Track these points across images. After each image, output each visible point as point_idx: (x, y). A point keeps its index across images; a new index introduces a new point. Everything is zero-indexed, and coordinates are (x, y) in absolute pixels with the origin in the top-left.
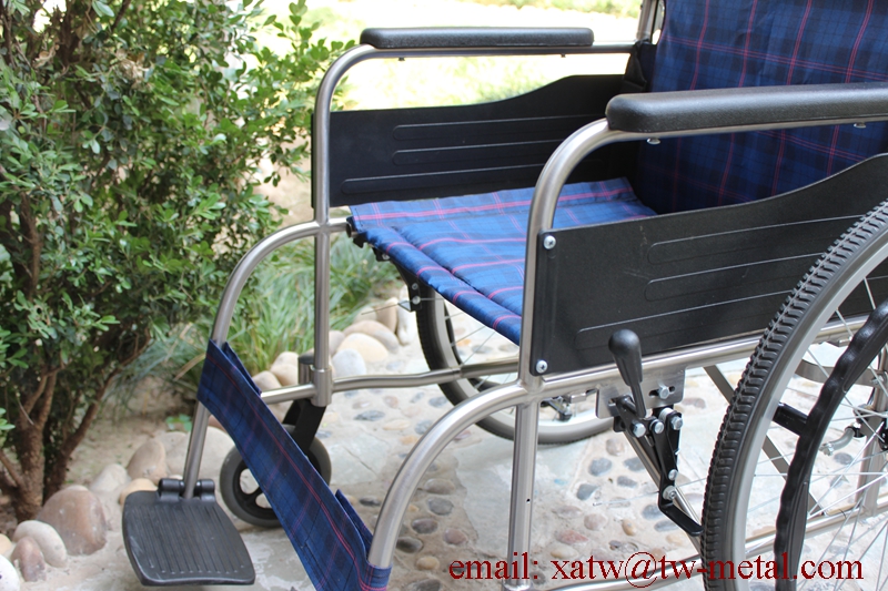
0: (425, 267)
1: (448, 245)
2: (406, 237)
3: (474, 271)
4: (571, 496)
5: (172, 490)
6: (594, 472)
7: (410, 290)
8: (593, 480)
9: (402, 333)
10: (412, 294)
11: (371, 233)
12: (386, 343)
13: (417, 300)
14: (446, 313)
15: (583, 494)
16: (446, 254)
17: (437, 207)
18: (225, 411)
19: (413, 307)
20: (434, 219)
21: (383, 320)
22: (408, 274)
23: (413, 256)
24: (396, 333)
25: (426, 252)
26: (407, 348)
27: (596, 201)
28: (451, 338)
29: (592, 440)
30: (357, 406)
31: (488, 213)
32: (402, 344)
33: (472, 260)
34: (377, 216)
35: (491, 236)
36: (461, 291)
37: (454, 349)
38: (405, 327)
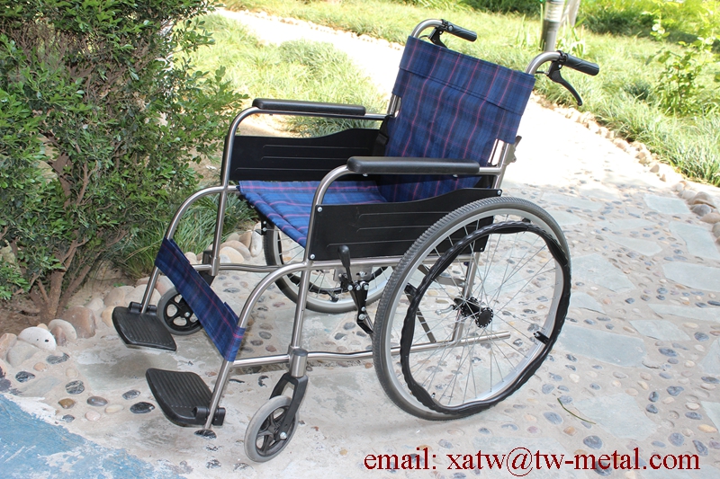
0: (271, 214)
1: (283, 205)
2: (264, 199)
3: (293, 218)
4: (332, 338)
5: (136, 308)
6: (346, 328)
7: (262, 224)
8: (345, 332)
9: (253, 250)
10: (263, 226)
11: (248, 195)
12: (243, 254)
13: (264, 229)
14: (279, 238)
15: (338, 337)
16: (282, 209)
17: (280, 186)
18: (170, 270)
19: (263, 233)
20: (278, 192)
21: (243, 241)
22: (262, 216)
23: (266, 209)
24: (250, 249)
25: (273, 207)
26: (255, 258)
27: (359, 191)
28: (280, 251)
29: (348, 314)
30: (225, 284)
31: (304, 192)
32: (253, 256)
33: (293, 213)
34: (251, 187)
35: (304, 203)
36: (286, 225)
37: (281, 256)
38: (255, 247)
